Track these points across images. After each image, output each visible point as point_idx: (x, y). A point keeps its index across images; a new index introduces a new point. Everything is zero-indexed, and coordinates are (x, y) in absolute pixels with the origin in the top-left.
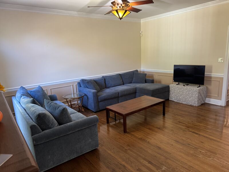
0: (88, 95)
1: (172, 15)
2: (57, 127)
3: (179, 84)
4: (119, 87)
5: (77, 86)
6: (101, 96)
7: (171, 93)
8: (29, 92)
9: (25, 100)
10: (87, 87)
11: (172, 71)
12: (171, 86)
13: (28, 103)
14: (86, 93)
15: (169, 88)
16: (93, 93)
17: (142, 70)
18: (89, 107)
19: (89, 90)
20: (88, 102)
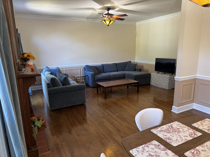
0: (89, 76)
1: (157, 20)
2: (61, 86)
3: (159, 73)
4: (114, 72)
5: (83, 70)
6: (97, 77)
7: (151, 79)
8: (51, 70)
9: (47, 73)
10: (89, 71)
11: (154, 63)
12: (152, 74)
13: (48, 74)
14: (88, 74)
15: (151, 75)
16: (92, 74)
17: (135, 62)
18: (89, 85)
19: (90, 72)
20: (88, 81)
